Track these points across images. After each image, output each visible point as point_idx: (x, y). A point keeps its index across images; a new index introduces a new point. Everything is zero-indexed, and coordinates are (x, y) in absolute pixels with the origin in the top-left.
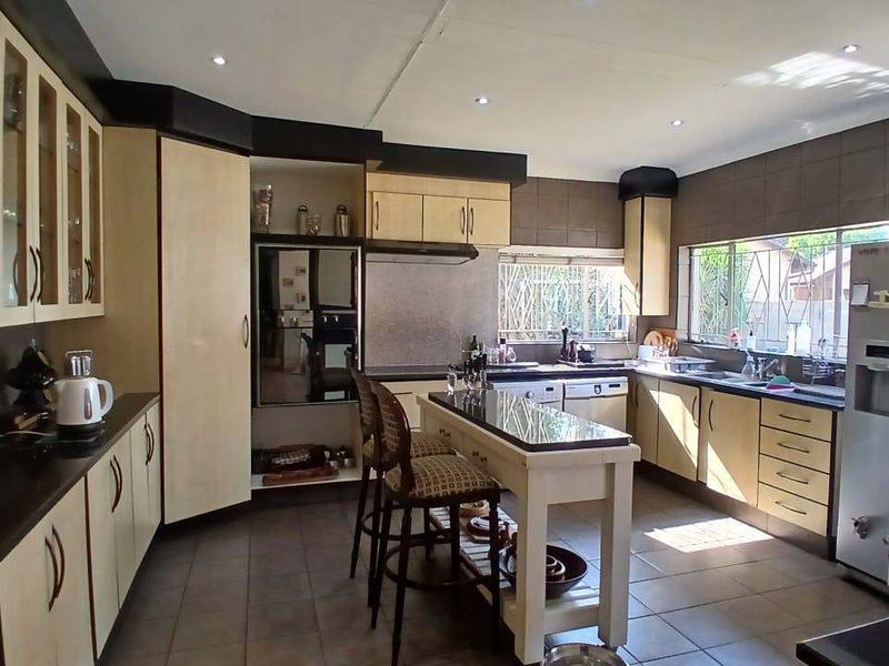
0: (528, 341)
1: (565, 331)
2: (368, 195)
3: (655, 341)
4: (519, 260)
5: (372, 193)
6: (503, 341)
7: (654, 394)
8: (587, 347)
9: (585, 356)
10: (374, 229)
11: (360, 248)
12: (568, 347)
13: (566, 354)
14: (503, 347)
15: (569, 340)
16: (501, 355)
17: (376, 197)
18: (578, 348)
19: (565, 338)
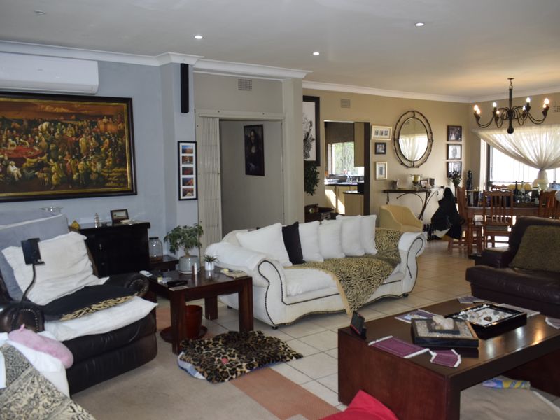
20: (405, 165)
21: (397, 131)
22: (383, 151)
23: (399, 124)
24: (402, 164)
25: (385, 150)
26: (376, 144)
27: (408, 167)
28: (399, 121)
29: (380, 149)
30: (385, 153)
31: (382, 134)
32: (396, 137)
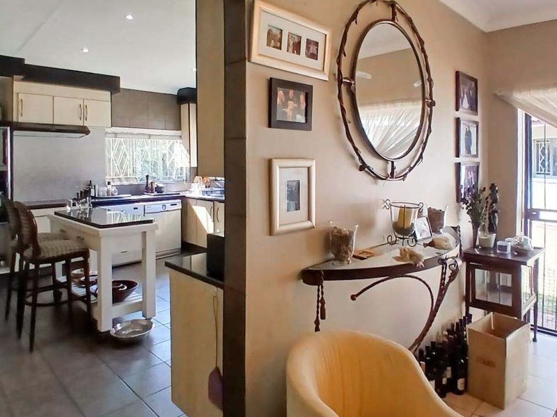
0: (125, 183)
1: (147, 177)
2: (14, 94)
3: (199, 181)
4: (118, 136)
5: (18, 94)
6: (109, 183)
7: (194, 207)
8: (161, 185)
9: (159, 190)
10: (20, 116)
11: (9, 128)
12: (149, 186)
13: (148, 189)
14: (109, 187)
15: (150, 181)
16: (108, 192)
17: (21, 96)
18: (155, 186)
19: (147, 179)
20: (371, 172)
21: (348, 48)
22: (301, 119)
23: (354, 30)
24: (363, 167)
25: (307, 113)
26: (273, 85)
27: (377, 177)
28: (354, 17)
29: (290, 109)
30: (307, 125)
31: (297, 48)
32: (345, 72)
